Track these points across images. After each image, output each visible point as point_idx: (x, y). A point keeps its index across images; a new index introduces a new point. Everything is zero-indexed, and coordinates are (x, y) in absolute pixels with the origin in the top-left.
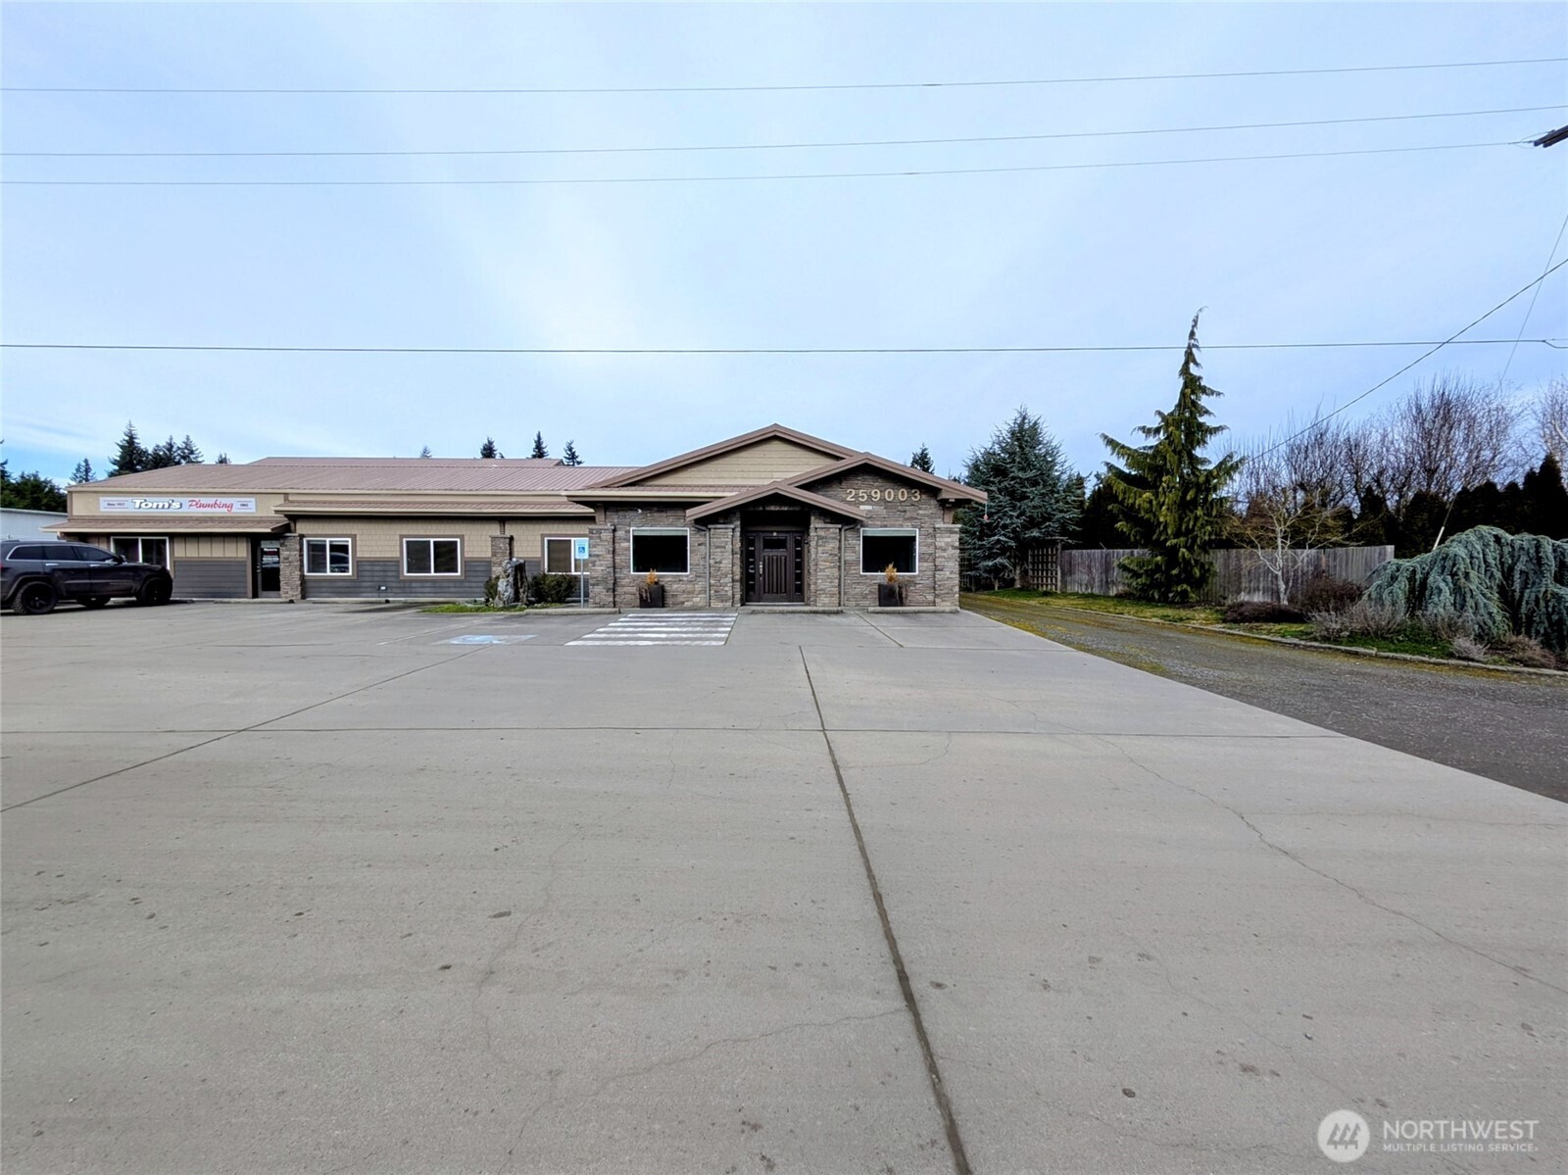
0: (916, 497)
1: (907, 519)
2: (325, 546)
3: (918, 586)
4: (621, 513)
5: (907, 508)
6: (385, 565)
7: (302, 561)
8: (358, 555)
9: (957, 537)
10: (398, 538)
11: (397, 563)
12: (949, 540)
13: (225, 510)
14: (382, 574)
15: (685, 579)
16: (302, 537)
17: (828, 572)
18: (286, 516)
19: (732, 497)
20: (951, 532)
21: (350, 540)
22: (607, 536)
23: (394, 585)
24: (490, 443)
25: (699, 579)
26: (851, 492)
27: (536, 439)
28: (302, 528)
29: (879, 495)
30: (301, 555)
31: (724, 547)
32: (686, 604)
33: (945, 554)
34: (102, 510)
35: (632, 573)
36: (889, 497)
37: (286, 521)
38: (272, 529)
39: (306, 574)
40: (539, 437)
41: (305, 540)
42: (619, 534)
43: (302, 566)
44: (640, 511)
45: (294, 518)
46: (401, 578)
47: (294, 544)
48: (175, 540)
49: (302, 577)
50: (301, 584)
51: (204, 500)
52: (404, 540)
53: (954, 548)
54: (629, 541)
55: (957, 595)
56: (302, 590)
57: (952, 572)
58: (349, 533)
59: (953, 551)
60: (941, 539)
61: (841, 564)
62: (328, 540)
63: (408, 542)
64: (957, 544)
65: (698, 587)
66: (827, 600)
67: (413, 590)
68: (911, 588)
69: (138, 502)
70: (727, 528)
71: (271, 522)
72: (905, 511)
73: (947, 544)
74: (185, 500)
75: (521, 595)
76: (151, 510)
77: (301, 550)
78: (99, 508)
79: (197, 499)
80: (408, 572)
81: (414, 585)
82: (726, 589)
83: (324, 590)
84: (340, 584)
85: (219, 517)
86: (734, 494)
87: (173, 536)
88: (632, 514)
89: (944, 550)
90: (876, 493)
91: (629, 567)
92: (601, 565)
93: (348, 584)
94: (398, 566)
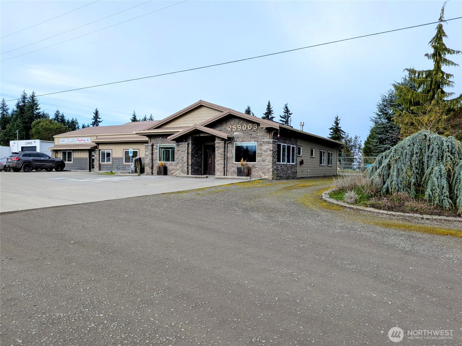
0: (255, 128)
1: (252, 138)
2: (105, 153)
3: (256, 168)
4: (155, 139)
5: (252, 133)
6: (119, 160)
7: (99, 158)
8: (113, 156)
9: (271, 145)
10: (122, 150)
11: (122, 159)
12: (268, 147)
13: (84, 142)
14: (118, 163)
15: (174, 164)
16: (100, 150)
17: (219, 162)
18: (96, 143)
19: (181, 132)
20: (269, 143)
21: (111, 151)
22: (150, 148)
23: (121, 167)
24: (249, 108)
25: (178, 164)
26: (230, 127)
27: (268, 105)
28: (101, 147)
29: (240, 127)
30: (99, 156)
31: (185, 151)
32: (174, 174)
33: (266, 154)
34: (60, 143)
35: (158, 162)
36: (244, 128)
37: (96, 145)
38: (91, 148)
39: (101, 163)
40: (269, 104)
41: (101, 151)
42: (154, 147)
43: (99, 160)
44: (160, 138)
45: (98, 144)
46: (123, 164)
47: (97, 152)
48: (74, 151)
49: (100, 164)
50: (99, 166)
51: (80, 139)
52: (124, 151)
53: (270, 150)
54: (157, 150)
55: (271, 173)
56: (99, 168)
57: (268, 162)
58: (111, 149)
59: (270, 152)
60: (265, 147)
61: (225, 158)
62: (106, 151)
63: (125, 152)
64: (271, 149)
65: (178, 168)
66: (219, 174)
67: (126, 169)
68: (254, 169)
69: (67, 140)
70: (185, 144)
71: (90, 145)
72: (252, 134)
73: (267, 149)
74: (76, 139)
75: (138, 170)
76: (69, 142)
77: (99, 154)
78: (59, 142)
79: (78, 139)
80: (125, 162)
81: (126, 167)
82: (185, 168)
83: (105, 168)
84: (108, 166)
85: (83, 144)
86: (182, 130)
87: (73, 150)
88: (157, 139)
89: (266, 151)
90: (239, 126)
91: (157, 159)
92: (148, 159)
93: (110, 166)
94: (122, 160)
